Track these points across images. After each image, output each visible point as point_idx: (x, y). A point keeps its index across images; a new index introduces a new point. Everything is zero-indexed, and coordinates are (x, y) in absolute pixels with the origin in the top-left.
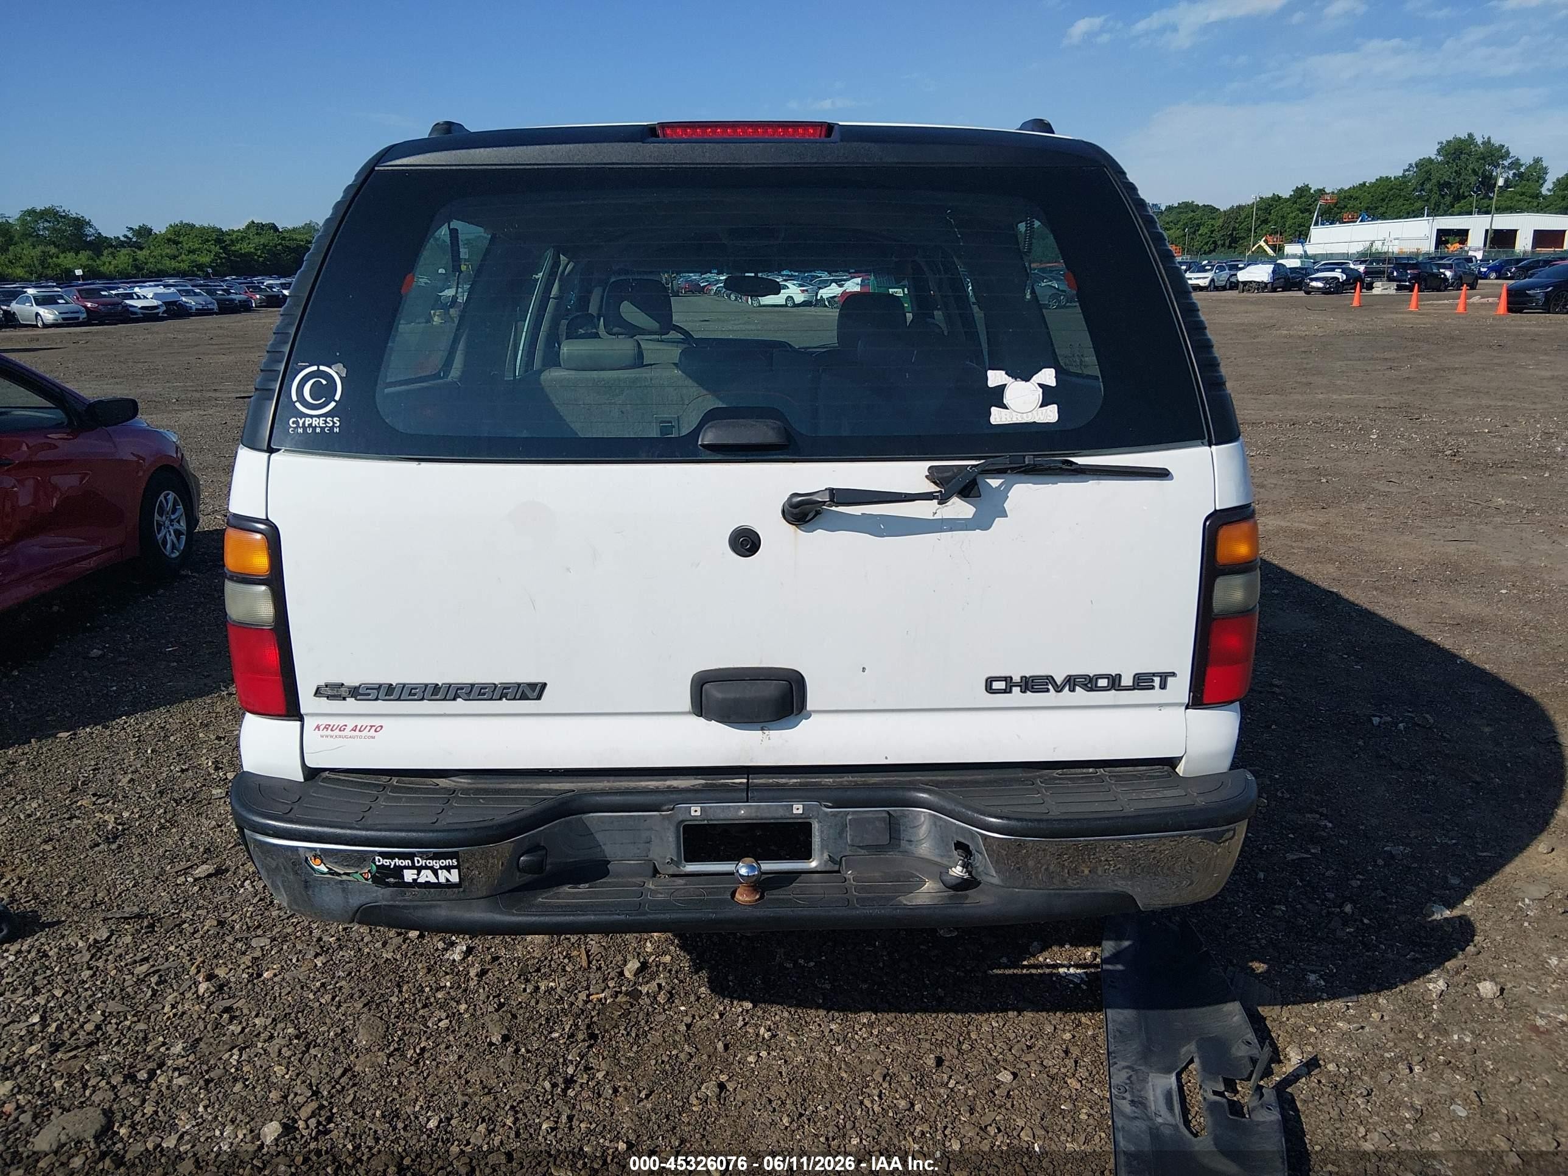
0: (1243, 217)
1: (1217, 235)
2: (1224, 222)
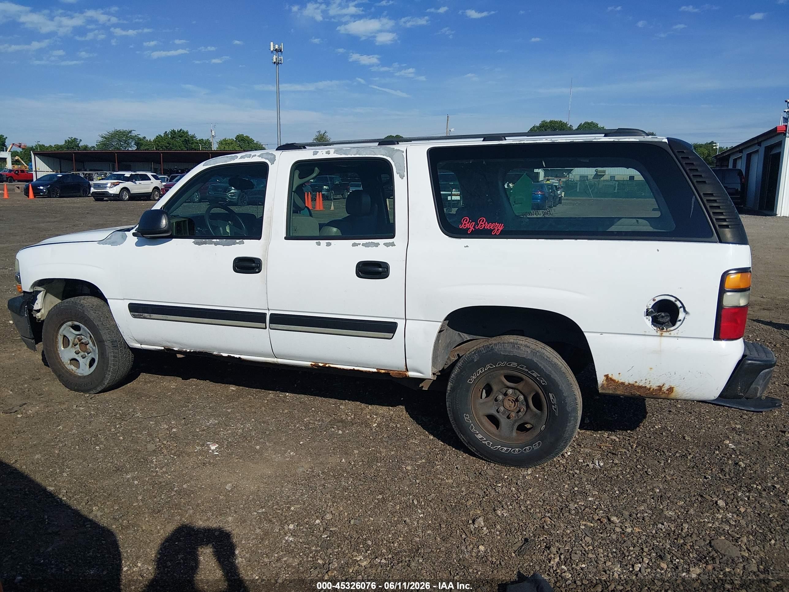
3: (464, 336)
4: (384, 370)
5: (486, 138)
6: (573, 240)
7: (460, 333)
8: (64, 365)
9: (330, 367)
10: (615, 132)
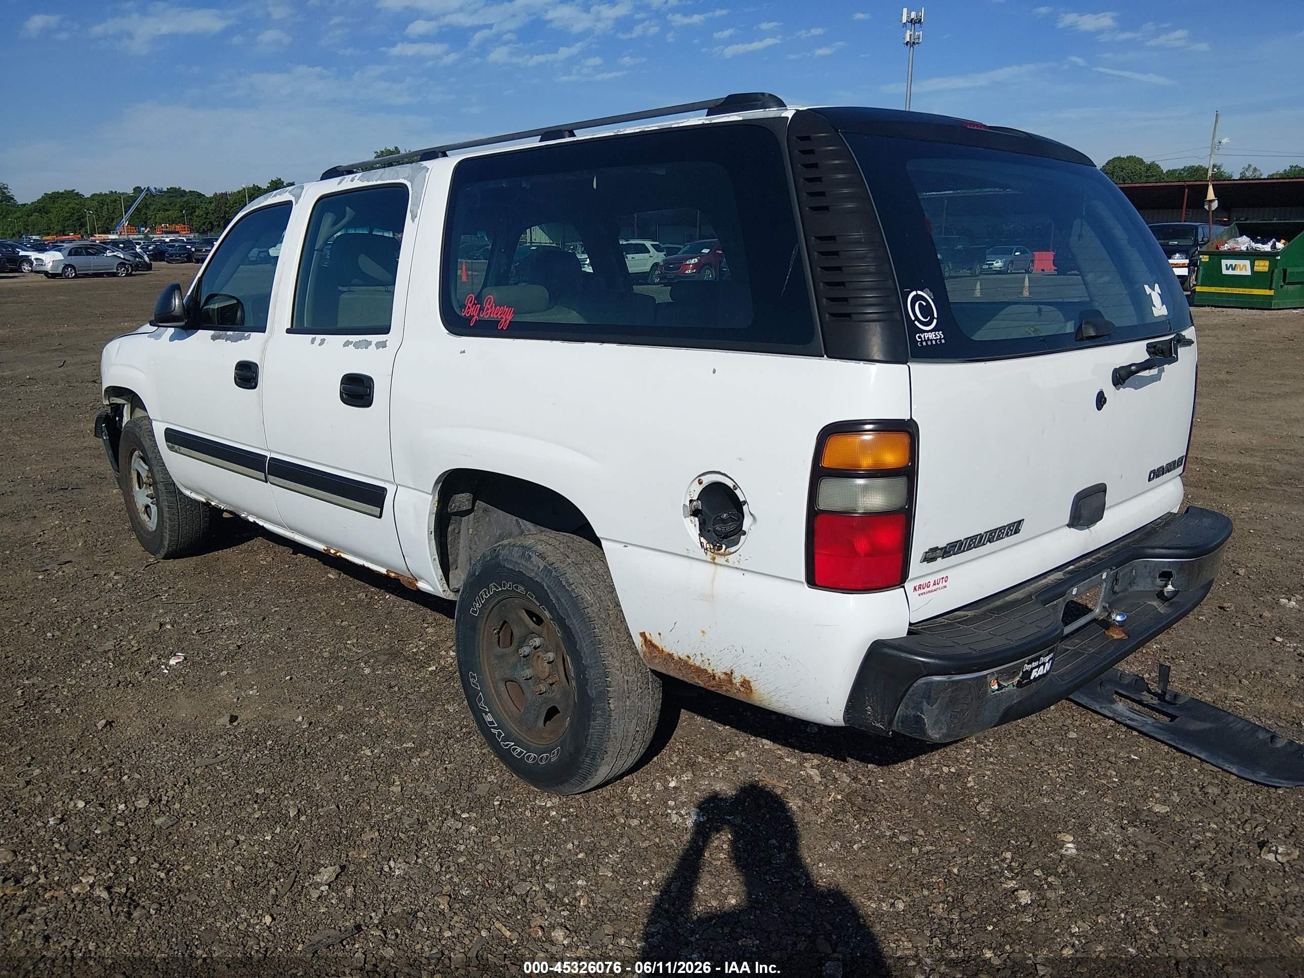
0: (231, 202)
1: (212, 218)
2: (216, 206)
3: (525, 525)
4: (395, 573)
5: (547, 134)
6: (597, 344)
7: (520, 520)
8: (139, 513)
9: (340, 557)
10: (721, 105)
